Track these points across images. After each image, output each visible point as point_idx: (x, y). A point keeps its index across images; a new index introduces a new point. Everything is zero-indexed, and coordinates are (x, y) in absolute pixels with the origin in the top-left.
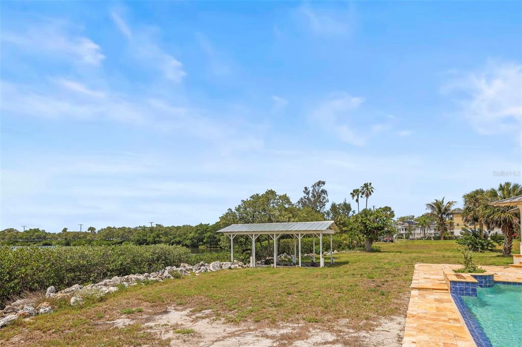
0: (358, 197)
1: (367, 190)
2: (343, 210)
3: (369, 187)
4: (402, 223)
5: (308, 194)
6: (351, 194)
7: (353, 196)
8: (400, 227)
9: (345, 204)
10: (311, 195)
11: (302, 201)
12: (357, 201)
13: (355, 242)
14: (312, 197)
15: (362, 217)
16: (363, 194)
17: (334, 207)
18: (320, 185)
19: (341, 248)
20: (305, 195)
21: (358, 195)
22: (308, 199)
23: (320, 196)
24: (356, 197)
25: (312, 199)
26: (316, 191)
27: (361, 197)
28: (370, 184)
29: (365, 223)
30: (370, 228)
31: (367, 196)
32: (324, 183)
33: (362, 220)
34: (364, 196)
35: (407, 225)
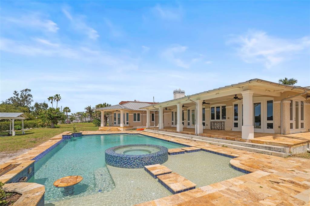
0: (52, 101)
1: (57, 98)
2: (43, 107)
3: (59, 96)
4: (78, 115)
5: (17, 95)
6: (48, 99)
7: (49, 100)
8: (77, 117)
9: (44, 104)
10: (19, 96)
11: (12, 99)
12: (52, 103)
13: (46, 123)
14: (20, 97)
15: (49, 112)
16: (55, 99)
17: (37, 105)
18: (27, 91)
19: (36, 126)
20: (15, 96)
21: (52, 99)
22: (17, 98)
23: (27, 97)
24: (51, 101)
25: (21, 99)
26: (24, 95)
27: (54, 101)
28: (59, 95)
29: (50, 114)
30: (52, 117)
31: (57, 101)
32: (30, 90)
33: (48, 113)
34: (55, 100)
35: (80, 116)
